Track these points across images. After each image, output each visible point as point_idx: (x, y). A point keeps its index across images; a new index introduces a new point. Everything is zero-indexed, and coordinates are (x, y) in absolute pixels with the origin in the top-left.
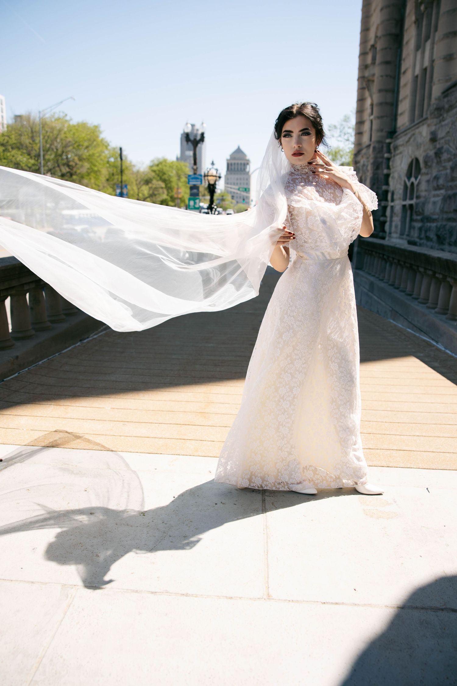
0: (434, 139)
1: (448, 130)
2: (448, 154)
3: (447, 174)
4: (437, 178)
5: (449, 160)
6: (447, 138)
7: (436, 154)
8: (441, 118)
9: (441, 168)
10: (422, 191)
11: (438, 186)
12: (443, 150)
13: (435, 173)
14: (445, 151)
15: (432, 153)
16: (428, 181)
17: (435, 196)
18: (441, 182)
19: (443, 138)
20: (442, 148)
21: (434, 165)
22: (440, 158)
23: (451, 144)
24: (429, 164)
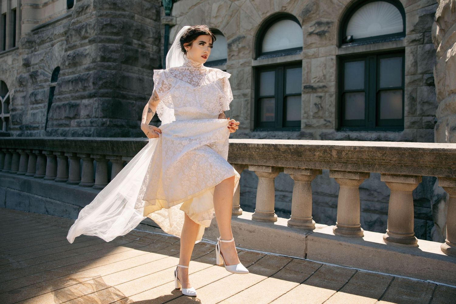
0: (27, 64)
1: (42, 58)
2: (44, 76)
3: (45, 91)
4: (34, 94)
5: (46, 81)
6: (42, 65)
7: (31, 76)
8: (33, 49)
9: (37, 87)
10: (18, 105)
11: (36, 101)
12: (39, 74)
13: (30, 91)
14: (41, 74)
15: (26, 75)
16: (24, 97)
17: (32, 109)
18: (39, 97)
19: (36, 64)
20: (37, 71)
21: (29, 84)
22: (36, 79)
23: (46, 69)
24: (24, 83)
